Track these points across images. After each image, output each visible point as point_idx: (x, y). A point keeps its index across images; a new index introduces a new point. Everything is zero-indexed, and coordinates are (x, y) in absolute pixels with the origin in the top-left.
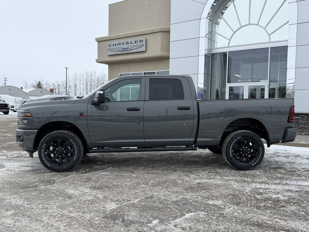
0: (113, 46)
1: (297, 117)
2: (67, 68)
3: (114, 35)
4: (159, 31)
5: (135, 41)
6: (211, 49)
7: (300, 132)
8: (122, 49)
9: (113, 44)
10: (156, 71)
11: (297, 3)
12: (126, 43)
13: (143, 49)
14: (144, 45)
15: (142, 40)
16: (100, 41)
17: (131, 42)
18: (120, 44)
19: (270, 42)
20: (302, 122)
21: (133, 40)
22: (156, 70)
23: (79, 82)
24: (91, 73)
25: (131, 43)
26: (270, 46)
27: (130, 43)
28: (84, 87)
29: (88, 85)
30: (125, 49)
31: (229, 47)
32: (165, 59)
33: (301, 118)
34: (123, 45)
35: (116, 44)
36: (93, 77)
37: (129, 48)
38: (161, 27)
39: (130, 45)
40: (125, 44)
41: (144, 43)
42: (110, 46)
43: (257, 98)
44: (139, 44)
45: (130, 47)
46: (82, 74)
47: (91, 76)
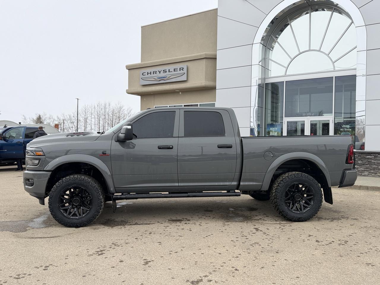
0: (148, 74)
1: (369, 157)
2: (78, 99)
3: (148, 62)
4: (203, 58)
5: (174, 69)
6: (265, 79)
7: (373, 173)
8: (159, 78)
9: (148, 72)
10: (199, 104)
11: (366, 27)
12: (164, 71)
13: (184, 78)
14: (185, 73)
15: (183, 68)
16: (131, 68)
17: (169, 70)
18: (156, 72)
19: (334, 71)
20: (374, 162)
21: (172, 67)
22: (199, 102)
23: (91, 115)
24: (105, 105)
25: (169, 72)
26: (334, 75)
27: (167, 71)
28: (96, 121)
29: (101, 119)
30: (161, 78)
31: (285, 75)
32: (210, 89)
33: (374, 157)
34: (160, 73)
35: (151, 72)
36: (107, 109)
37: (166, 77)
38: (205, 53)
39: (168, 73)
40: (162, 72)
41: (185, 71)
42: (144, 74)
43: (318, 134)
44: (179, 72)
45: (168, 76)
46: (94, 106)
47: (105, 108)
